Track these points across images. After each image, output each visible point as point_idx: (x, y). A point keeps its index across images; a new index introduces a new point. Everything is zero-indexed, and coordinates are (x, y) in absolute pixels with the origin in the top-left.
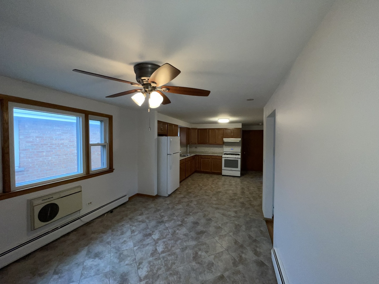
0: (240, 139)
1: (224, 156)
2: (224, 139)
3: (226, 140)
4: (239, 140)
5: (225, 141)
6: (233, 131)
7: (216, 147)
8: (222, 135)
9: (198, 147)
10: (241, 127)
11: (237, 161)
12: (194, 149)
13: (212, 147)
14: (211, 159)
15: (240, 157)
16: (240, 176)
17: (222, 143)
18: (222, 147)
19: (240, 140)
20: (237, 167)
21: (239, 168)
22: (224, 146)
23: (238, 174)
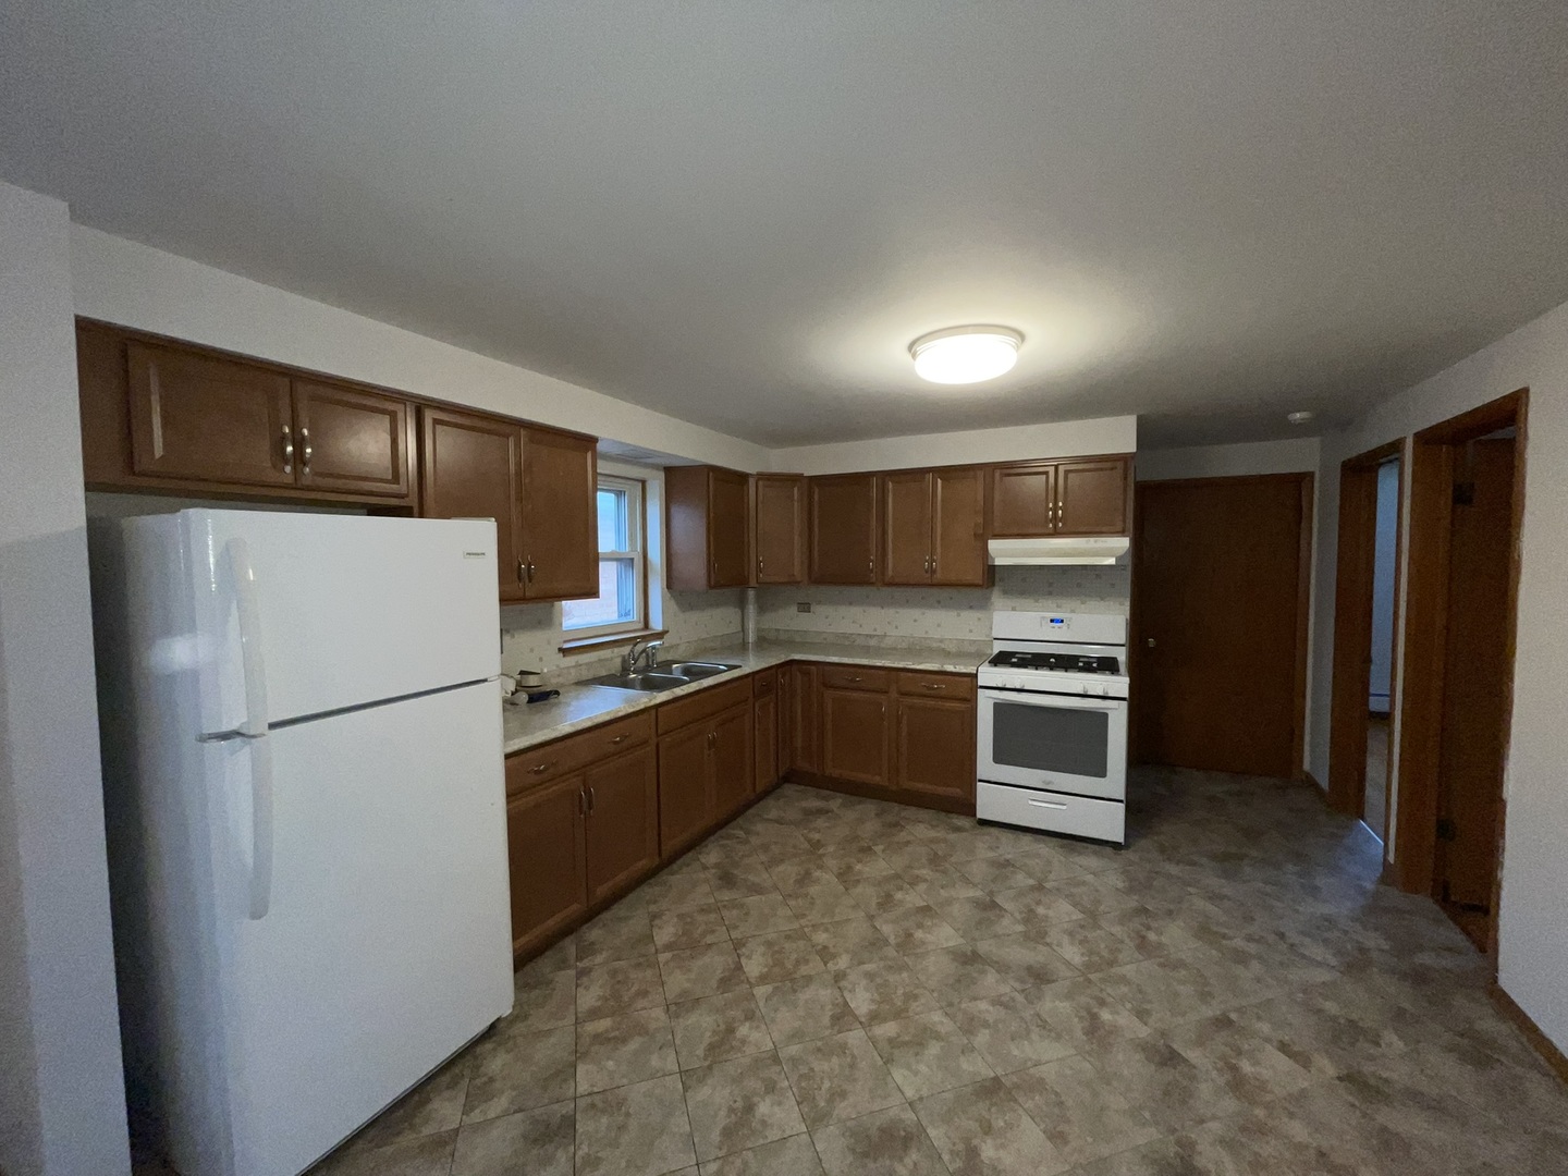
0: (1123, 543)
1: (989, 675)
2: (994, 545)
3: (1005, 552)
4: (1111, 549)
5: (998, 562)
6: (1066, 478)
7: (939, 604)
8: (980, 520)
9: (819, 603)
10: (1130, 446)
11: (1102, 718)
12: (788, 619)
13: (908, 603)
14: (894, 695)
15: (1120, 685)
16: (1119, 837)
17: (976, 575)
18: (984, 605)
19: (1121, 552)
20: (1100, 771)
21: (1115, 778)
22: (996, 598)
23: (1109, 822)
